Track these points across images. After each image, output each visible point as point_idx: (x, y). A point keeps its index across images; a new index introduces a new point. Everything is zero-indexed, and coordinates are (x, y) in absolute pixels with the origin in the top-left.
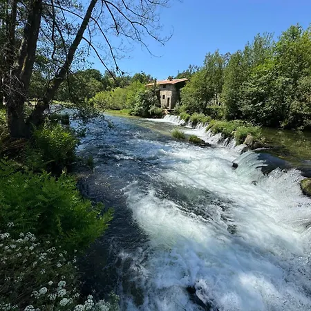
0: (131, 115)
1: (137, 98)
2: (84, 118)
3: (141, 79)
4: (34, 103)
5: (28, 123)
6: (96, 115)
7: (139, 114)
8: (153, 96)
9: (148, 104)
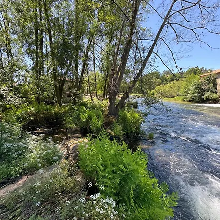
0: (184, 101)
1: (191, 87)
2: (148, 104)
3: (194, 71)
4: (121, 96)
5: (117, 108)
6: (157, 102)
7: (193, 100)
8: (208, 84)
9: (202, 91)
